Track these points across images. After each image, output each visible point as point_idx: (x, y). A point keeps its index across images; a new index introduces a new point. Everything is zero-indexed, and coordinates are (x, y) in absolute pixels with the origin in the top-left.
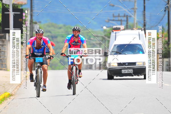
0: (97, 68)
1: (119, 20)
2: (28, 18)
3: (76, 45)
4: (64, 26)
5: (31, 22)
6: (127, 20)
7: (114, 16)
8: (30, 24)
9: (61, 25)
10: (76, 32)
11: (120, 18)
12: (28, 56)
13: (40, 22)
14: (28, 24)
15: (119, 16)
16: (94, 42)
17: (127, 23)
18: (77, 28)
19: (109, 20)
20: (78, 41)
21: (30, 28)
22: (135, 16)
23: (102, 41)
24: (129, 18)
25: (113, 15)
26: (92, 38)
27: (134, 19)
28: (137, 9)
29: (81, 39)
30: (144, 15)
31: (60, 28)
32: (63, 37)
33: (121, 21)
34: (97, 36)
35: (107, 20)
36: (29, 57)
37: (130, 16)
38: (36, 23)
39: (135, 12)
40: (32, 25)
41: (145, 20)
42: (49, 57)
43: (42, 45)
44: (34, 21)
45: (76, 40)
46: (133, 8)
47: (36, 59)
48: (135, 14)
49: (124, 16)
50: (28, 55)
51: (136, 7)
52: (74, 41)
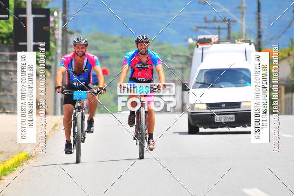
0: (178, 110)
1: (214, 28)
2: (59, 25)
3: (144, 68)
4: (121, 38)
5: (65, 31)
6: (229, 27)
7: (206, 21)
8: (63, 35)
9: (116, 36)
10: (141, 45)
11: (216, 25)
12: (61, 89)
13: (79, 32)
14: (58, 34)
15: (215, 21)
16: (173, 66)
17: (229, 33)
18: (143, 37)
19: (198, 28)
20: (147, 61)
21: (63, 41)
22: (242, 21)
23: (186, 63)
24: (232, 23)
25: (205, 18)
26: (168, 59)
27: (242, 25)
28: (245, 8)
29: (152, 58)
30: (259, 18)
31: (115, 41)
32: (118, 56)
33: (219, 28)
34: (178, 56)
35: (194, 28)
36: (63, 90)
37: (235, 21)
38: (72, 33)
39: (242, 13)
40: (66, 37)
41: (259, 28)
42: (99, 90)
43: (85, 68)
44: (69, 30)
45: (144, 60)
46: (240, 8)
47: (74, 94)
48: (242, 18)
49: (225, 21)
50: (60, 87)
51: (244, 5)
52: (140, 62)
